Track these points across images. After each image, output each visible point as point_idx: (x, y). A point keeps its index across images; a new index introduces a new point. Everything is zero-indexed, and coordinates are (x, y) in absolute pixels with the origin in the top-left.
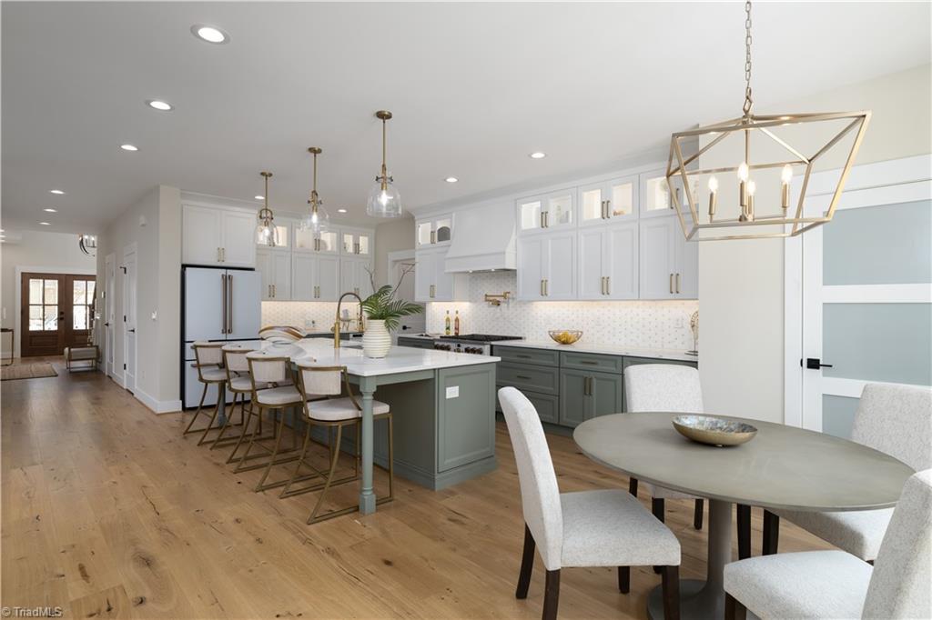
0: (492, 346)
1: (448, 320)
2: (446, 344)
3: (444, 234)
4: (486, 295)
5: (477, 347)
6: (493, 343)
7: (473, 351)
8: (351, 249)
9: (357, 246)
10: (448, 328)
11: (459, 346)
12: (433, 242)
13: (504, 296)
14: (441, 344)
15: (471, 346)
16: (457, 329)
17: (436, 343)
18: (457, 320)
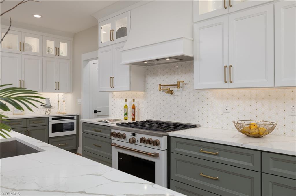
0: (169, 137)
1: (126, 107)
2: (122, 132)
3: (122, 32)
4: (160, 85)
5: (154, 138)
6: (171, 134)
7: (149, 142)
8: (53, 52)
9: (57, 50)
10: (126, 114)
11: (134, 135)
12: (112, 40)
13: (178, 86)
14: (117, 132)
15: (147, 137)
16: (134, 115)
17: (113, 131)
18: (134, 107)
